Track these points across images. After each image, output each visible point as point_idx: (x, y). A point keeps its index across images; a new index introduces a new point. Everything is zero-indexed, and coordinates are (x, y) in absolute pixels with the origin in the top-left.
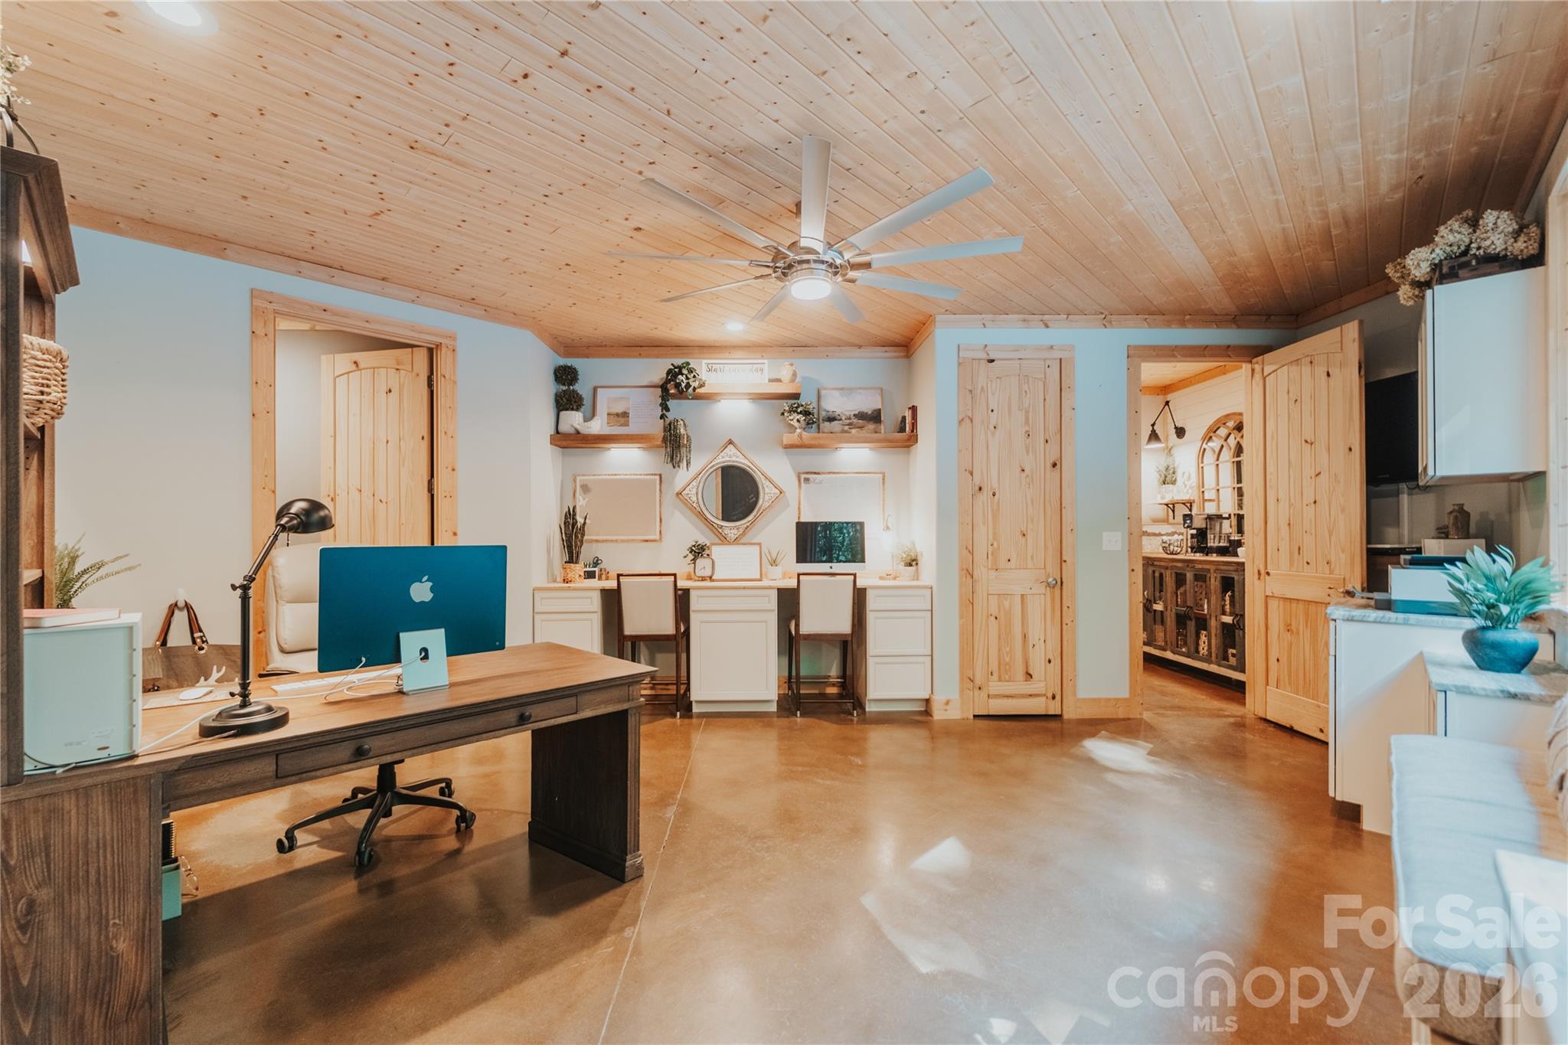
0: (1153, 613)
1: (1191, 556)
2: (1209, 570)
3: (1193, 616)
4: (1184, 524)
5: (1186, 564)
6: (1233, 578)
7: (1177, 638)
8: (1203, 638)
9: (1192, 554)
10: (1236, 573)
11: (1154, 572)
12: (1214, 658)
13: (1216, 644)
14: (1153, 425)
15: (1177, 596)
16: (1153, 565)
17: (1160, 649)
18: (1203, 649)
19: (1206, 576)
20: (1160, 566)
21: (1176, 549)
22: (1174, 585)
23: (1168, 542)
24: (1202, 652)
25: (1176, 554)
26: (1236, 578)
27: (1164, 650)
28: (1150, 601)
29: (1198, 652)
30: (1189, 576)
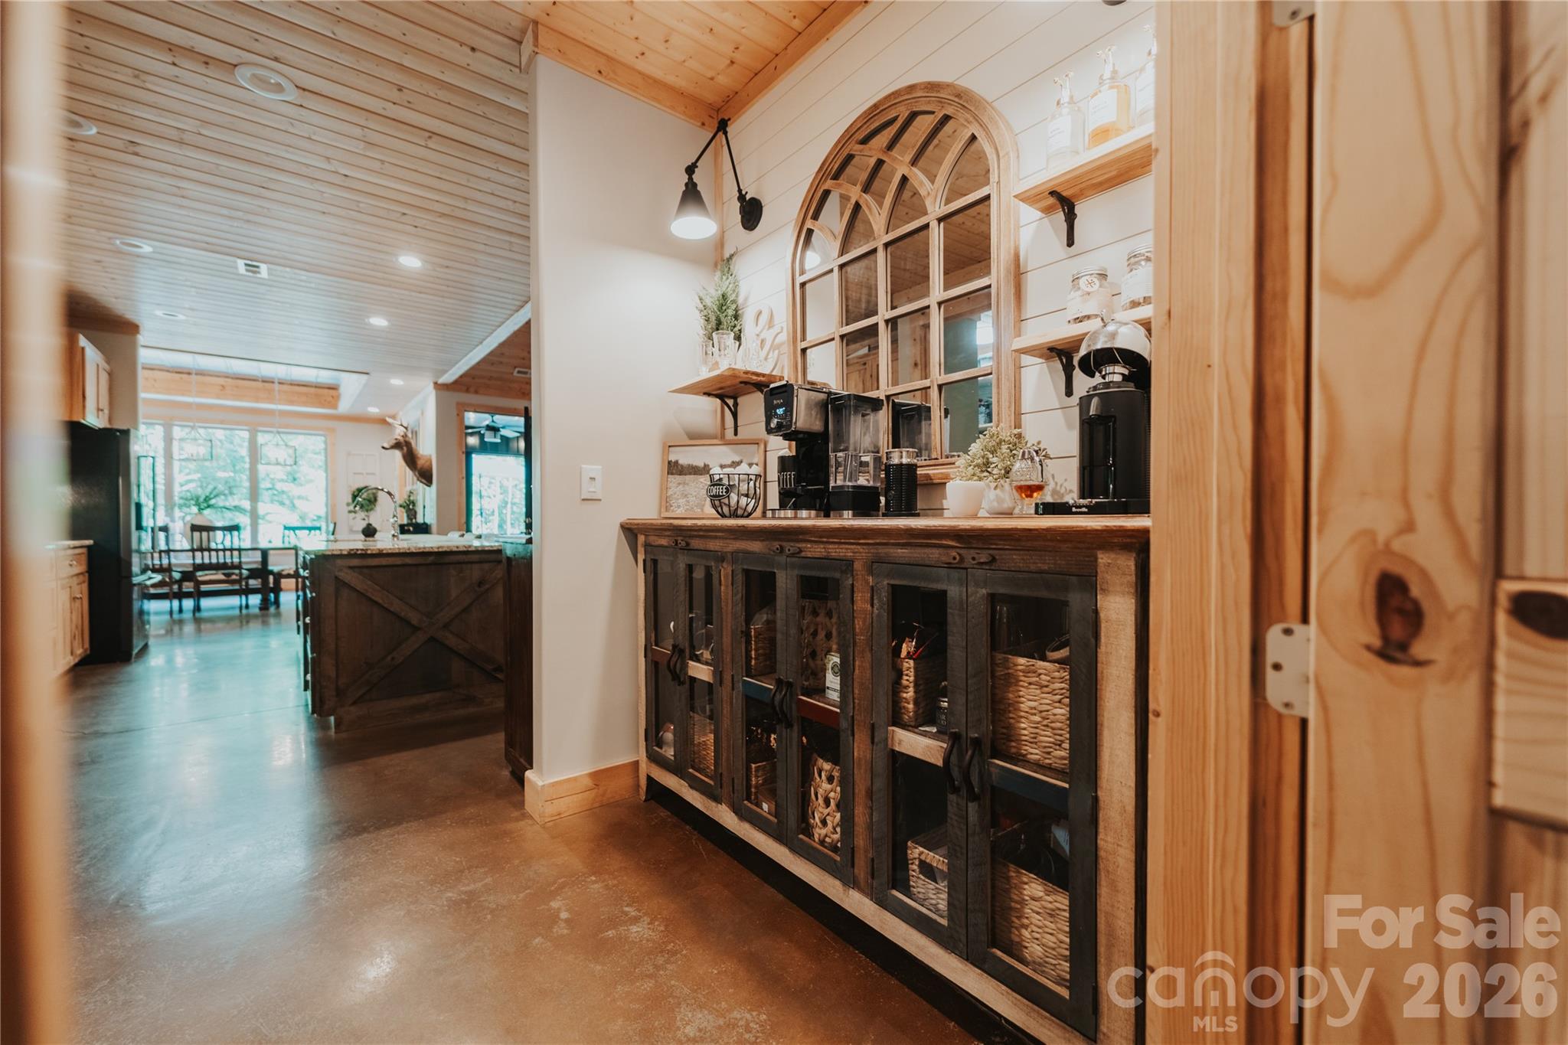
0: (687, 686)
1: (788, 519)
2: (850, 563)
3: (795, 713)
4: (768, 423)
5: (776, 545)
6: (944, 593)
7: (749, 769)
8: (825, 787)
9: (790, 513)
10: (955, 574)
11: (690, 568)
12: (861, 870)
13: (870, 827)
14: (690, 170)
15: (748, 643)
16: (687, 548)
17: (703, 793)
18: (824, 823)
19: (837, 581)
20: (706, 553)
21: (744, 501)
22: (740, 608)
23: (725, 481)
24: (819, 832)
25: (742, 516)
26: (954, 592)
27: (717, 799)
28: (682, 651)
29: (808, 830)
30: (785, 583)
